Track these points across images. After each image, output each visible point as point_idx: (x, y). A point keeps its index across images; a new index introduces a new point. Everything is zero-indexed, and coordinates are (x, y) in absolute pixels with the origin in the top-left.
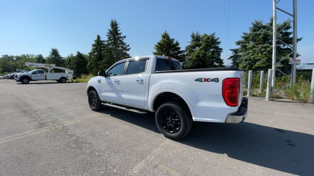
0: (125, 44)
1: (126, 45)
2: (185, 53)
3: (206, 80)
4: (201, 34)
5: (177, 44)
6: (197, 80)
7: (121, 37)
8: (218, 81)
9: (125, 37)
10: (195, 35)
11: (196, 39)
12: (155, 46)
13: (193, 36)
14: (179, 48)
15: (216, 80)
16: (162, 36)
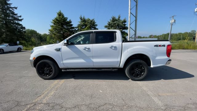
0: (16, 14)
1: (18, 15)
2: (77, 29)
3: (160, 46)
4: (86, 18)
5: (70, 22)
6: (155, 46)
7: (11, 8)
8: (165, 46)
9: (16, 8)
10: (82, 18)
11: (83, 20)
12: (53, 20)
13: (81, 19)
14: (72, 25)
15: (164, 46)
16: (58, 14)
